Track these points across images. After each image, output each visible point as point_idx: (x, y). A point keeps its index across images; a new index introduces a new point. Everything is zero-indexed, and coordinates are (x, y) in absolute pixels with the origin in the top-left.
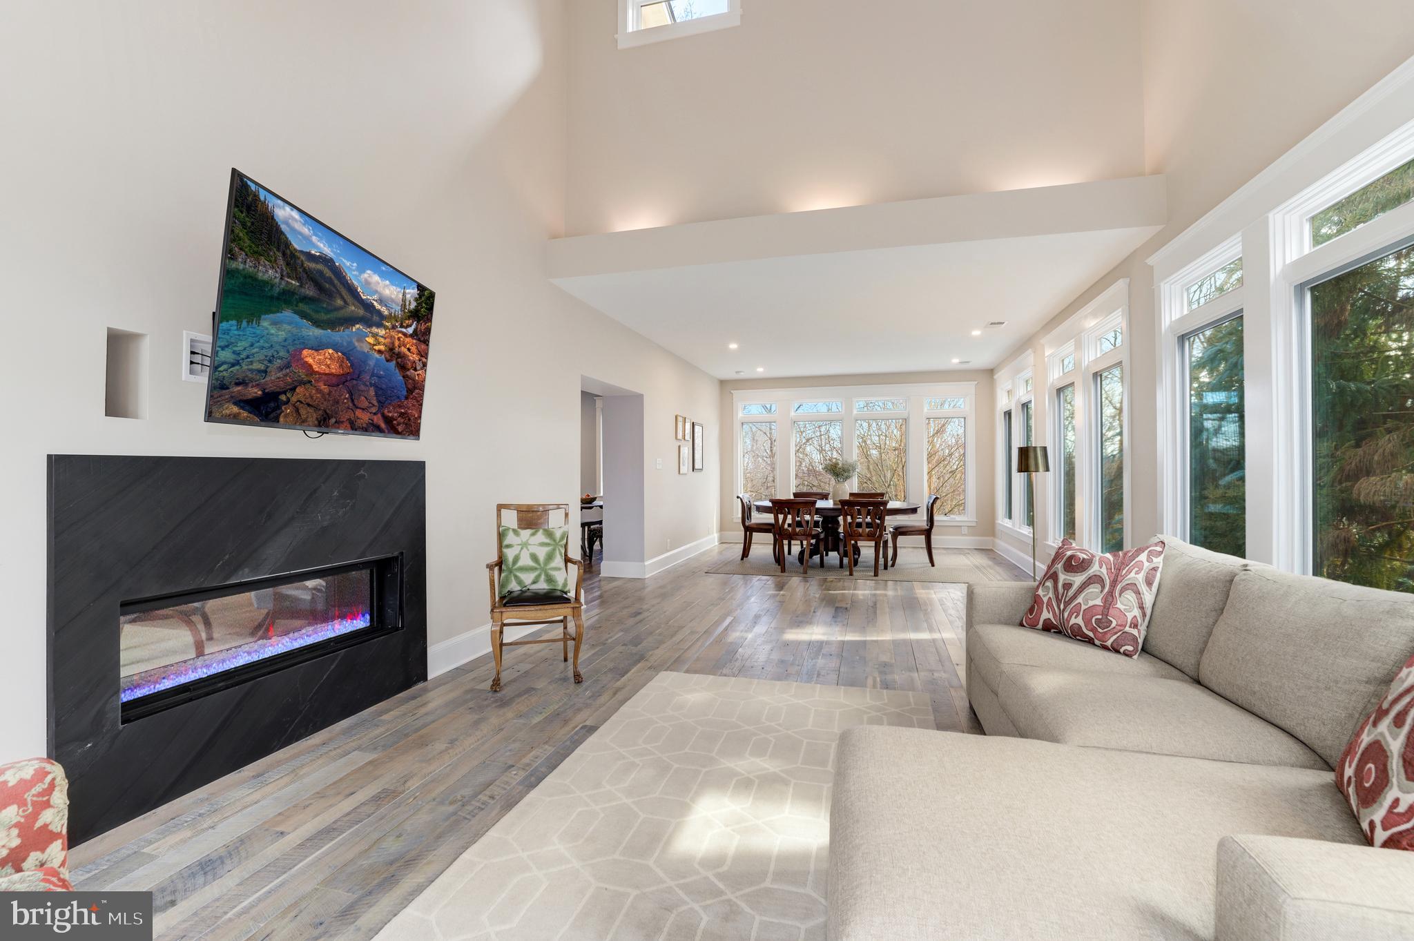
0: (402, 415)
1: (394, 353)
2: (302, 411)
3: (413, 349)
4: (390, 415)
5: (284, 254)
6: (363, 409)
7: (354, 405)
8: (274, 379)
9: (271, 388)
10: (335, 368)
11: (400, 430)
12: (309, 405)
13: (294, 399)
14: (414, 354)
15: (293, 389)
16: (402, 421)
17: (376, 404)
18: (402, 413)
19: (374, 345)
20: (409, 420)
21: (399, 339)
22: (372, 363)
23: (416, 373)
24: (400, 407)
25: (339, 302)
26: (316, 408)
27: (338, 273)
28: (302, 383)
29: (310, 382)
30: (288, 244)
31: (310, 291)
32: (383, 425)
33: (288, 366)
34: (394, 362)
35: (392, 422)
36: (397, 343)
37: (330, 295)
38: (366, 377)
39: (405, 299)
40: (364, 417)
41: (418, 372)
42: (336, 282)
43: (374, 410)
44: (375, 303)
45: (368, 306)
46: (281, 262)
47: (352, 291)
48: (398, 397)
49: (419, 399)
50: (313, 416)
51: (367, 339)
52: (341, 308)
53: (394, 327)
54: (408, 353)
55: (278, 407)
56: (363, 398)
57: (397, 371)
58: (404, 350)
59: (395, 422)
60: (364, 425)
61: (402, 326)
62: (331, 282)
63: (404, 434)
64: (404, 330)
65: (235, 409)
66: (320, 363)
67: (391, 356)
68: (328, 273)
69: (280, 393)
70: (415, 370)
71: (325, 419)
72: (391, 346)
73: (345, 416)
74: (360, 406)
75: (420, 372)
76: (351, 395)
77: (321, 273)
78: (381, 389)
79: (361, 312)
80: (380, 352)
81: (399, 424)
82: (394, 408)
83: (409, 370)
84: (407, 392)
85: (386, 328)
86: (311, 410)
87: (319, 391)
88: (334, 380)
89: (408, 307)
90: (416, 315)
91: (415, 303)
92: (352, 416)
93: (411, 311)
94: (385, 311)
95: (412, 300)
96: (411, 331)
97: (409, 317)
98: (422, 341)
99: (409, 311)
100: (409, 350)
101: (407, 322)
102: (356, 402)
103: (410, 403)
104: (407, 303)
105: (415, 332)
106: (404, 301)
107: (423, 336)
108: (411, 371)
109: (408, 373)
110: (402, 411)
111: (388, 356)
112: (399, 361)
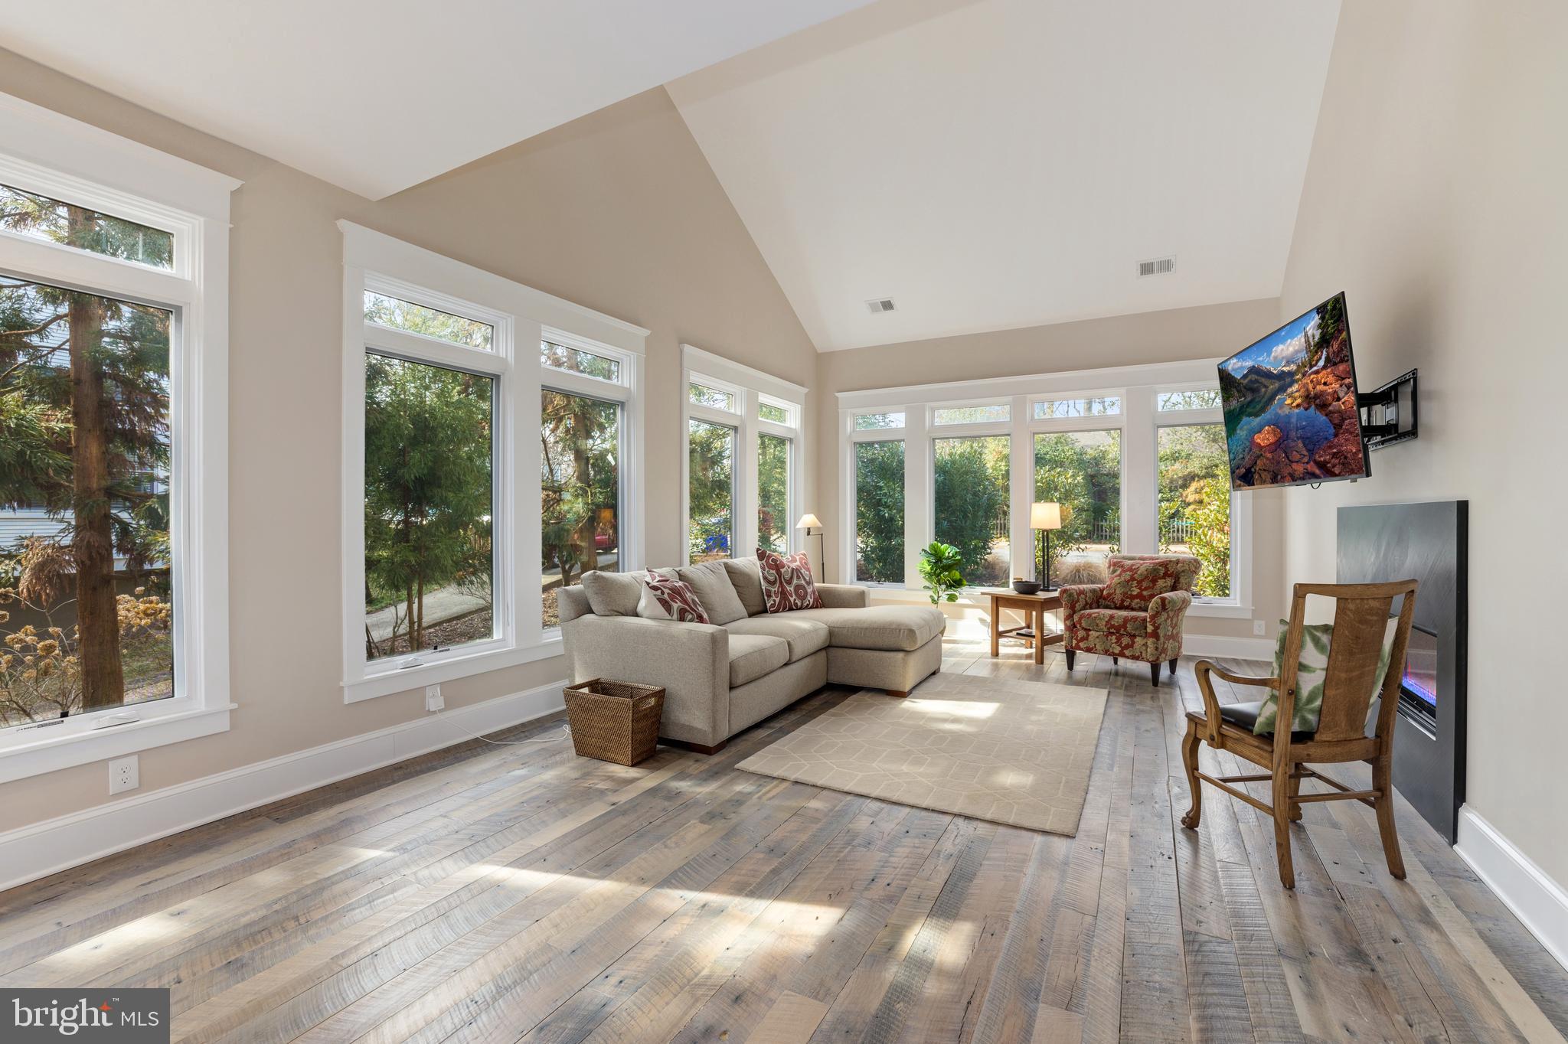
0: (1334, 455)
1: (1310, 398)
2: (1263, 475)
3: (1331, 379)
4: (1322, 459)
5: (1236, 387)
6: (1297, 462)
7: (1290, 461)
8: (1247, 459)
9: (1248, 466)
10: (1272, 439)
11: (1337, 472)
12: (1264, 469)
13: (1258, 469)
14: (1332, 384)
15: (1256, 463)
16: (1337, 461)
17: (1306, 454)
18: (1334, 453)
19: (1292, 403)
20: (1346, 458)
21: (1312, 381)
22: (1294, 420)
23: (1340, 402)
24: (1330, 447)
25: (1263, 390)
26: (1269, 471)
27: (1259, 372)
29: (1262, 455)
30: (1236, 380)
31: (1249, 397)
32: (1317, 472)
33: (1251, 450)
34: (1313, 406)
35: (1325, 466)
36: (1311, 386)
37: (1258, 390)
38: (1293, 434)
39: (1308, 337)
40: (1299, 468)
41: (1343, 400)
42: (1258, 379)
43: (1306, 460)
44: (1285, 369)
45: (1282, 376)
46: (1236, 392)
47: (1269, 375)
48: (1326, 439)
49: (1352, 430)
50: (1267, 476)
51: (1286, 402)
52: (1265, 393)
53: (1304, 375)
54: (1325, 388)
55: (1253, 476)
56: (1295, 452)
57: (1318, 413)
58: (1320, 388)
59: (1329, 465)
60: (1301, 475)
61: (1311, 367)
62: (1256, 381)
63: (1343, 475)
64: (1315, 368)
65: (1239, 482)
66: (1263, 440)
67: (1309, 403)
68: (1254, 377)
69: (1250, 468)
70: (1339, 399)
72: (1306, 393)
73: (1286, 471)
74: (1293, 460)
75: (1346, 398)
76: (1286, 453)
77: (1251, 381)
78: (1308, 438)
79: (1277, 384)
80: (1298, 406)
81: (1334, 465)
82: (1324, 452)
83: (1330, 404)
84: (1335, 428)
85: (1297, 381)
86: (1266, 473)
87: (1267, 459)
88: (1274, 447)
89: (1312, 343)
90: (1324, 342)
91: (1320, 331)
92: (1291, 471)
93: (1318, 343)
94: (1293, 367)
95: (1315, 332)
96: (1321, 363)
97: (1316, 352)
98: (1339, 362)
99: (1315, 346)
100: (1325, 384)
101: (1315, 358)
102: (1290, 458)
103: (1341, 439)
104: (1311, 340)
105: (1328, 360)
106: (1307, 341)
107: (1337, 356)
108: (1334, 403)
109: (1331, 408)
110: (1335, 450)
111: (1306, 405)
112: (1318, 401)
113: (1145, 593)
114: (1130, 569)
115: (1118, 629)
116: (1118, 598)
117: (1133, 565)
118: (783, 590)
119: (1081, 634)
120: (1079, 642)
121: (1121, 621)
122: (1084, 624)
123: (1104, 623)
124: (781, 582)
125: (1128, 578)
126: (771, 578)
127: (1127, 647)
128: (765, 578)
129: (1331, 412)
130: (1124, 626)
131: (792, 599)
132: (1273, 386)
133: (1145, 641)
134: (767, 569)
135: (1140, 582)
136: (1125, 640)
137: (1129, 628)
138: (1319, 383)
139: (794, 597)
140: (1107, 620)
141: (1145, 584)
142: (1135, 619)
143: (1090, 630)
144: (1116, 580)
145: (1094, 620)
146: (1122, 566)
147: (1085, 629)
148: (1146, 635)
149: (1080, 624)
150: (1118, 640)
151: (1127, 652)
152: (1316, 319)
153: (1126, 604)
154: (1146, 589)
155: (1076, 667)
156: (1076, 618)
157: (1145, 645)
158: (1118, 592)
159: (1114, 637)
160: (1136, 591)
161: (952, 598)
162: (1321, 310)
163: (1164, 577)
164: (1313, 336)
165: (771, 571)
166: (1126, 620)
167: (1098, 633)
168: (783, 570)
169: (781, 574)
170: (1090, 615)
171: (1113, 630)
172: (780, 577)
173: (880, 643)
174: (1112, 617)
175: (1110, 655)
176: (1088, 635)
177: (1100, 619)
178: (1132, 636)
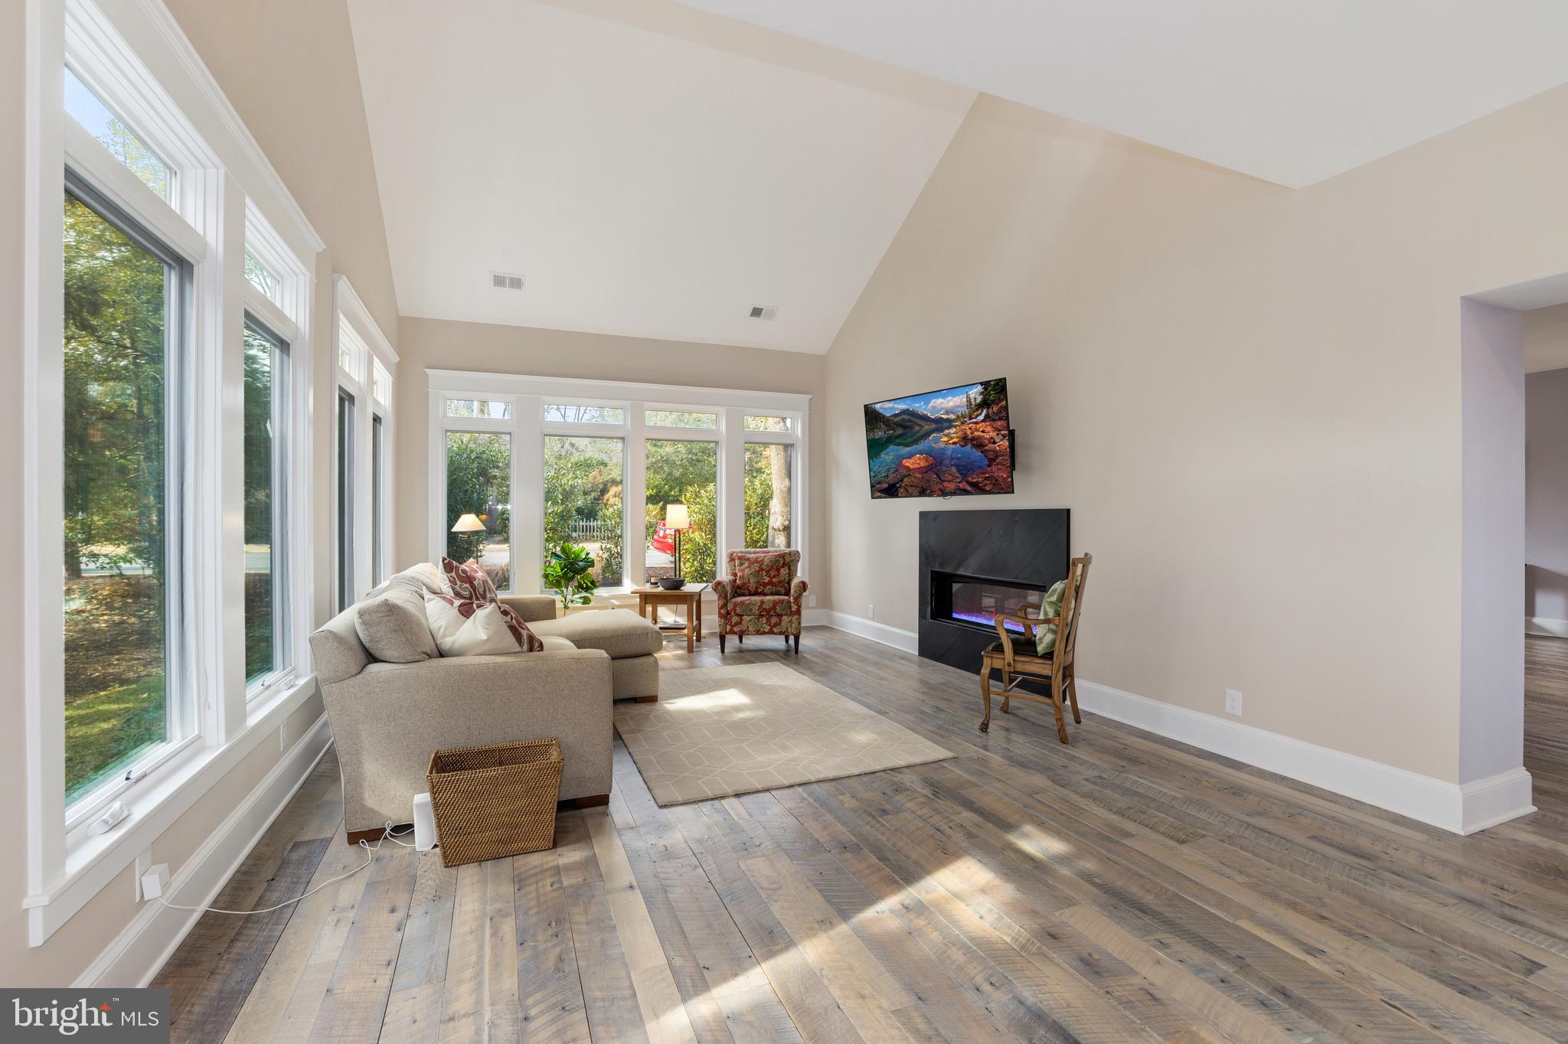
0: (986, 478)
1: (967, 439)
2: (909, 489)
3: (989, 429)
4: (975, 482)
5: (884, 422)
6: (949, 481)
7: (941, 480)
8: (892, 479)
9: (891, 482)
10: (923, 464)
11: (988, 489)
12: (912, 486)
13: (903, 485)
14: (989, 432)
15: (902, 480)
16: (989, 482)
17: (959, 476)
19: (948, 441)
20: (997, 480)
21: (970, 428)
23: (996, 445)
24: (983, 473)
25: (917, 428)
26: (917, 487)
27: (913, 414)
28: (906, 476)
29: (910, 475)
30: (884, 416)
31: (900, 431)
32: (969, 488)
33: (897, 470)
34: (970, 445)
35: (977, 484)
36: (969, 432)
37: (911, 428)
39: (970, 399)
40: (952, 486)
41: (998, 443)
42: (912, 419)
43: (958, 480)
44: (943, 416)
45: (939, 420)
46: (883, 426)
47: (925, 418)
49: (1005, 463)
50: (916, 491)
52: (919, 431)
53: (963, 423)
54: (982, 434)
55: (897, 490)
56: (947, 475)
57: (974, 450)
58: (977, 433)
59: (981, 484)
60: (953, 491)
61: (971, 418)
62: (910, 421)
63: (994, 491)
64: (974, 420)
65: (879, 494)
66: (913, 464)
67: (965, 442)
68: (907, 417)
69: (896, 483)
70: (995, 443)
71: (923, 492)
72: (964, 436)
73: (936, 488)
74: (946, 479)
75: (1001, 443)
76: (938, 475)
77: (903, 420)
79: (933, 426)
80: (954, 443)
81: (986, 485)
82: (978, 476)
83: (986, 445)
84: (989, 461)
85: (955, 426)
86: (914, 488)
87: (916, 478)
88: (924, 470)
89: (974, 403)
90: (985, 404)
91: (982, 396)
92: (941, 487)
93: (979, 404)
94: (952, 416)
95: (977, 397)
96: (981, 418)
97: (977, 410)
98: (998, 419)
99: (976, 405)
100: (983, 432)
101: (975, 414)
102: (942, 478)
103: (994, 468)
104: (973, 401)
105: (987, 417)
106: (969, 401)
107: (996, 415)
108: (990, 445)
109: (986, 448)
110: (987, 475)
111: (962, 443)
112: (975, 442)
113: (774, 580)
114: (756, 561)
115: (768, 611)
116: (752, 586)
117: (757, 558)
119: (735, 619)
120: (733, 627)
121: (771, 605)
122: (738, 610)
123: (757, 608)
125: (758, 568)
127: (776, 625)
129: (987, 450)
130: (774, 608)
132: (927, 427)
133: (790, 618)
134: (459, 583)
135: (768, 572)
136: (774, 620)
137: (778, 609)
138: (978, 430)
140: (759, 605)
141: (772, 573)
142: (782, 601)
143: (743, 615)
144: (747, 571)
145: (747, 607)
146: (748, 559)
147: (738, 615)
148: (792, 614)
149: (735, 612)
150: (768, 620)
151: (775, 630)
152: (980, 388)
153: (759, 590)
154: (774, 577)
155: (726, 651)
156: (730, 607)
157: (791, 622)
158: (751, 581)
159: (764, 618)
160: (767, 580)
161: (586, 601)
162: (986, 385)
163: (783, 567)
164: (975, 399)
165: (465, 585)
166: (775, 603)
167: (750, 617)
168: (476, 583)
170: (743, 603)
171: (764, 613)
172: (475, 591)
173: (628, 651)
174: (762, 602)
175: (760, 634)
176: (741, 620)
177: (754, 605)
178: (780, 616)
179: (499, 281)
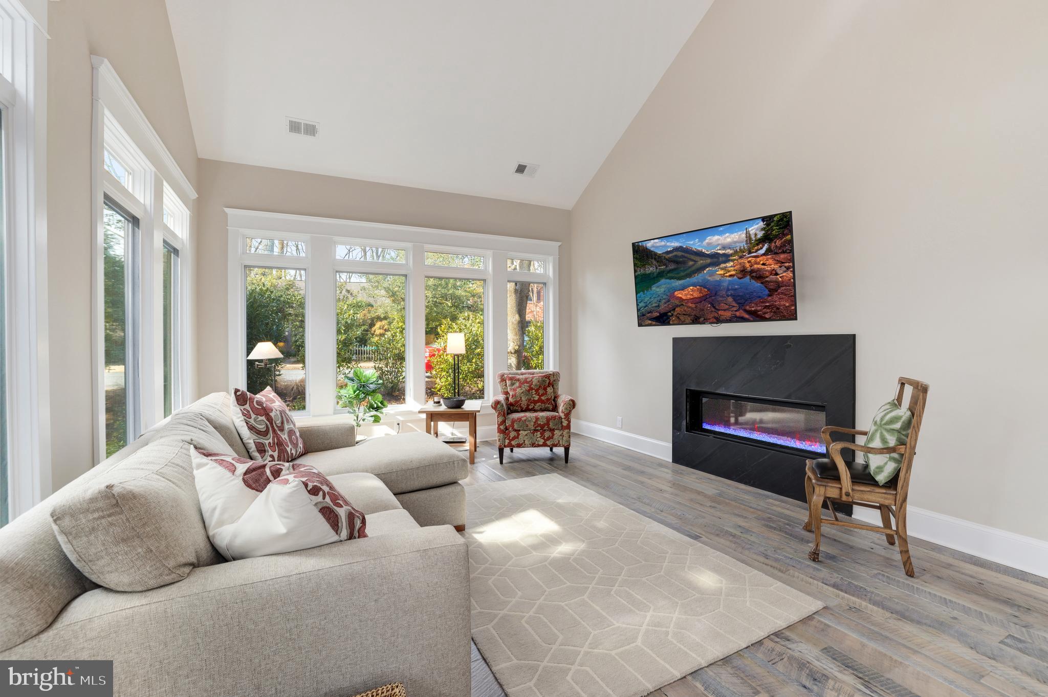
0: (766, 307)
1: (746, 272)
2: (682, 318)
3: (770, 261)
4: (753, 309)
5: (655, 259)
6: (725, 311)
7: (716, 309)
8: (663, 308)
9: (662, 312)
10: (696, 295)
11: (768, 318)
12: (684, 314)
13: (675, 313)
14: (771, 265)
15: (674, 309)
16: (769, 311)
17: (736, 305)
19: (725, 274)
20: (779, 309)
21: (749, 262)
23: (778, 276)
24: (763, 302)
25: (691, 263)
26: (689, 315)
27: (687, 251)
28: (677, 306)
29: (682, 305)
30: (656, 254)
31: (672, 266)
32: (747, 316)
33: (669, 301)
34: (748, 277)
35: (756, 313)
36: (747, 265)
37: (684, 263)
39: (750, 235)
40: (728, 314)
41: (781, 275)
42: (686, 255)
43: (735, 309)
44: (719, 251)
45: (715, 256)
46: (654, 262)
47: (700, 254)
49: (788, 293)
50: (688, 319)
51: (717, 273)
52: (693, 265)
53: (741, 257)
54: (763, 267)
55: (668, 318)
56: (722, 304)
58: (757, 266)
59: (760, 313)
60: (728, 319)
61: (750, 252)
62: (683, 256)
63: (775, 320)
64: (754, 255)
65: (650, 322)
66: (686, 295)
67: (743, 275)
68: (680, 254)
69: (667, 313)
70: (777, 274)
71: (696, 319)
72: (742, 269)
73: (710, 316)
74: (721, 309)
75: (784, 274)
76: (712, 305)
77: (676, 256)
79: (709, 261)
80: (731, 276)
81: (765, 313)
82: (756, 305)
83: (767, 277)
84: (769, 291)
85: (733, 261)
86: (685, 317)
87: (689, 307)
88: (697, 300)
89: (754, 239)
90: (766, 238)
91: (764, 232)
92: (716, 315)
93: (759, 239)
94: (729, 251)
95: (758, 232)
96: (762, 251)
97: (758, 245)
98: (781, 253)
99: (756, 240)
100: (763, 264)
101: (756, 248)
102: (717, 307)
103: (775, 298)
104: (753, 236)
105: (769, 251)
106: (748, 237)
107: (780, 249)
108: (771, 276)
109: (767, 279)
110: (767, 304)
111: (740, 276)
112: (754, 274)
113: (543, 398)
114: (526, 381)
115: (542, 426)
116: (524, 403)
117: (526, 379)
118: (278, 439)
119: (513, 434)
120: (511, 441)
121: (545, 421)
122: (516, 427)
123: (533, 423)
124: (274, 431)
125: (527, 388)
126: (262, 427)
127: (549, 438)
128: (251, 428)
129: (767, 281)
130: (548, 424)
131: (289, 449)
132: (702, 262)
133: (561, 432)
134: (253, 416)
135: (537, 391)
136: (547, 434)
137: (551, 425)
138: (758, 263)
139: (290, 447)
140: (534, 421)
141: (541, 392)
142: (553, 418)
143: (519, 430)
144: (518, 391)
145: (524, 423)
146: (518, 380)
148: (563, 428)
149: (513, 427)
150: (542, 434)
151: (548, 443)
152: (760, 224)
153: (530, 407)
154: (542, 395)
155: (504, 461)
156: (508, 423)
157: (562, 435)
158: (523, 399)
159: (539, 433)
160: (536, 398)
162: (768, 220)
163: (549, 386)
164: (756, 235)
165: (260, 418)
166: (548, 419)
167: (526, 432)
168: (273, 414)
169: (272, 420)
170: (520, 419)
171: (539, 428)
172: (271, 424)
174: (537, 419)
175: (535, 447)
176: (519, 435)
177: (529, 421)
178: (552, 430)
179: (295, 127)
